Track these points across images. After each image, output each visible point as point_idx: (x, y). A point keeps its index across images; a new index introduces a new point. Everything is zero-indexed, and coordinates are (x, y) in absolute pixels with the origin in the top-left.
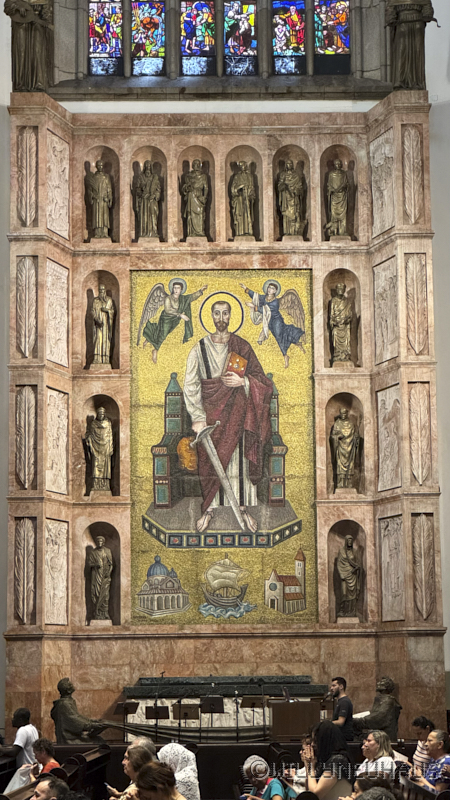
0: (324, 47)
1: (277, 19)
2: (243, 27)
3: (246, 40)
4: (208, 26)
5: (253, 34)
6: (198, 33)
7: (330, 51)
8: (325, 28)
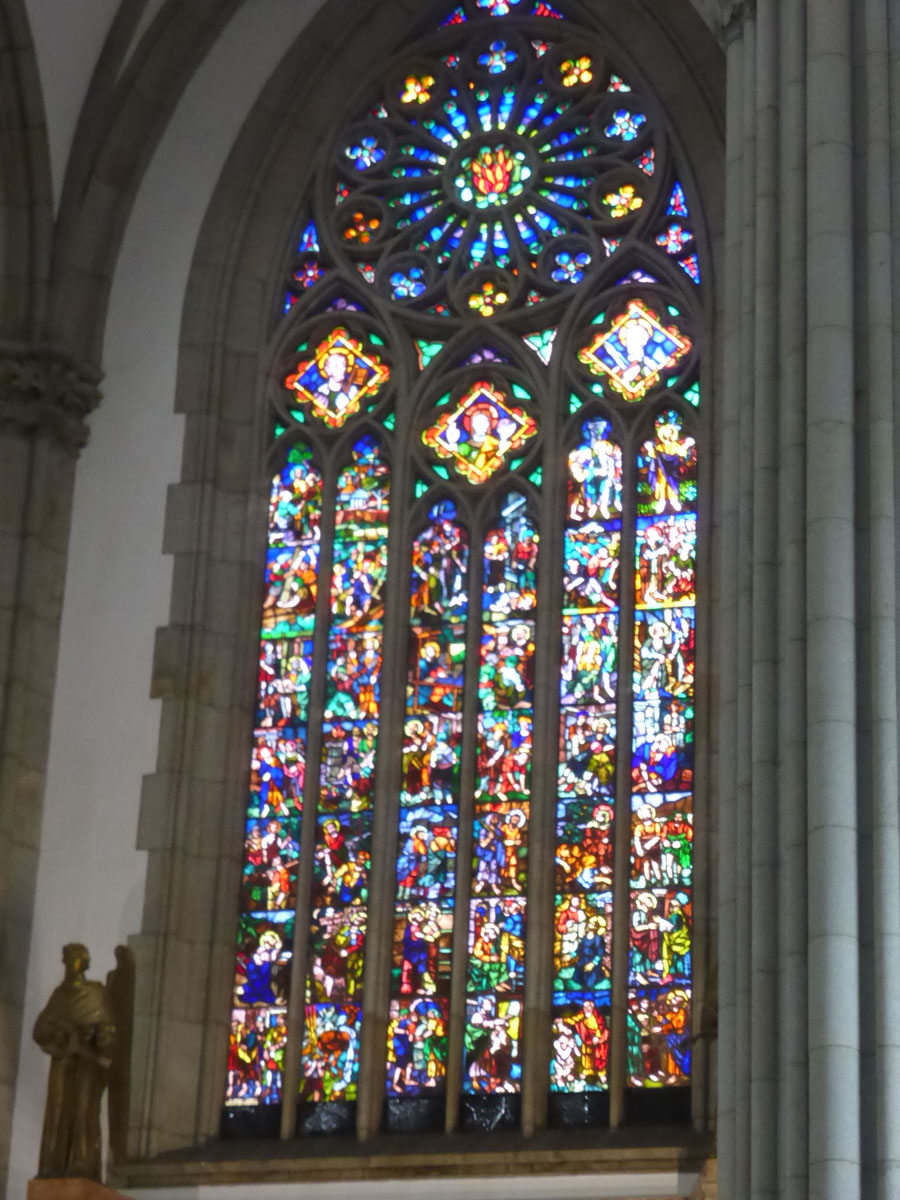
0: (643, 1076)
1: (560, 1026)
2: (497, 1042)
3: (500, 1064)
4: (434, 1041)
5: (515, 1053)
6: (418, 1056)
7: (654, 1081)
8: (645, 1040)
